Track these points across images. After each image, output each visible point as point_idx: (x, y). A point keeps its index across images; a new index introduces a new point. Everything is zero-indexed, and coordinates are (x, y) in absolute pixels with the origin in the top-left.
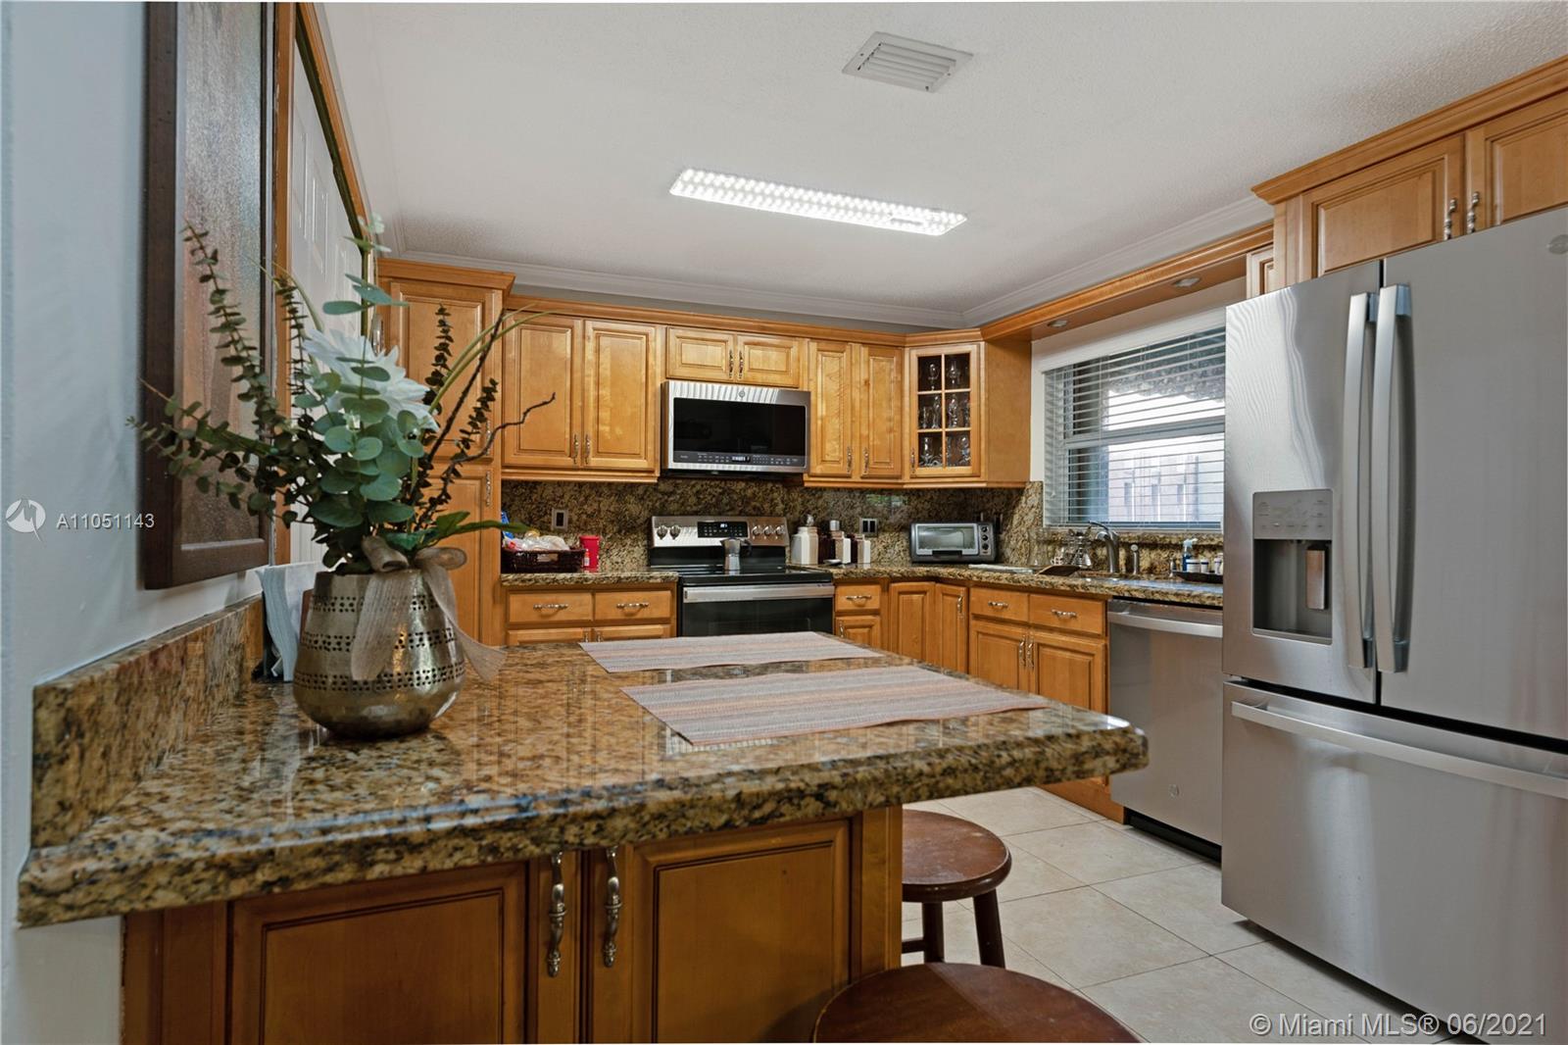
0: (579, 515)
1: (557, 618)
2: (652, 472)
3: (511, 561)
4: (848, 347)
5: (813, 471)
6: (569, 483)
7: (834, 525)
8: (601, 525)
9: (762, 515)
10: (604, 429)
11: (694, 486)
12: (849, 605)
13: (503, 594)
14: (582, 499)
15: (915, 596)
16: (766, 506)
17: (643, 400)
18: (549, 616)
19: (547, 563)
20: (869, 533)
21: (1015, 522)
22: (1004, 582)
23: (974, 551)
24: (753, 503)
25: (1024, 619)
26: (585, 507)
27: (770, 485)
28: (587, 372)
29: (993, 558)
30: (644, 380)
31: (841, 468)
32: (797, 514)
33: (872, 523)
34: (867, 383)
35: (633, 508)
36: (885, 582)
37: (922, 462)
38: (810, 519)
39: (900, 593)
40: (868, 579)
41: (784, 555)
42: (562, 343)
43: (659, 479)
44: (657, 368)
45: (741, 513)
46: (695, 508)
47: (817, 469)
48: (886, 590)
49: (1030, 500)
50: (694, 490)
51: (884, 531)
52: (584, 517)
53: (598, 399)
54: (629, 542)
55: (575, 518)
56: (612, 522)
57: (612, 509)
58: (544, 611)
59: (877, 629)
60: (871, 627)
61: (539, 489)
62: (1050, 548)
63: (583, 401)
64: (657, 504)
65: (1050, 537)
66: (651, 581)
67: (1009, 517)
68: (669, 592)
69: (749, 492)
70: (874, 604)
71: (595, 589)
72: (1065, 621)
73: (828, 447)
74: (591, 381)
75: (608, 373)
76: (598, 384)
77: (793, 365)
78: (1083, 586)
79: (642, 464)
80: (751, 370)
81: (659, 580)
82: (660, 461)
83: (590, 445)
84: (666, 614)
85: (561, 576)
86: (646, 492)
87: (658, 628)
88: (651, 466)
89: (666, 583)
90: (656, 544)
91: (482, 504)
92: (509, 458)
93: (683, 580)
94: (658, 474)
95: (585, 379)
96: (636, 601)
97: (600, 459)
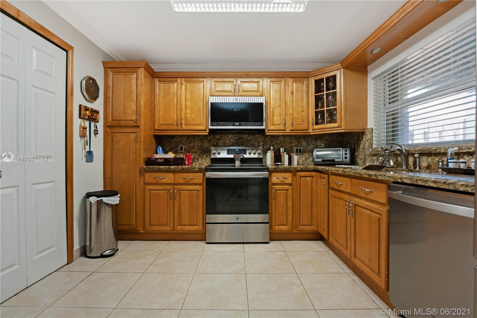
0: (188, 147)
1: (161, 182)
2: (206, 130)
3: (150, 162)
4: (283, 79)
5: (269, 128)
6: (185, 135)
7: (282, 150)
8: (195, 151)
9: (255, 146)
10: (188, 116)
11: (228, 136)
12: (277, 181)
13: (142, 172)
14: (189, 141)
15: (308, 178)
16: (256, 143)
17: (202, 105)
18: (158, 181)
19: (161, 162)
20: (298, 153)
21: (361, 147)
22: (340, 172)
23: (341, 160)
24: (251, 142)
25: (349, 191)
26: (190, 144)
27: (257, 136)
28: (182, 96)
29: (349, 163)
30: (202, 98)
31: (282, 127)
32: (268, 146)
33: (300, 149)
34: (292, 93)
36: (294, 172)
37: (317, 123)
38: (272, 147)
39: (301, 177)
40: (285, 171)
41: (262, 161)
42: (174, 87)
43: (208, 133)
44: (207, 92)
45: (246, 146)
46: (228, 144)
47: (272, 128)
48: (294, 175)
49: (367, 136)
50: (228, 138)
51: (305, 152)
52: (190, 148)
53: (186, 105)
54: (205, 156)
55: (187, 148)
56: (199, 149)
57: (199, 145)
58: (157, 179)
59: (290, 192)
60: (287, 190)
61: (175, 138)
62: (375, 158)
63: (181, 106)
64: (215, 143)
65: (375, 153)
66: (194, 169)
67: (359, 145)
68: (202, 174)
69: (249, 138)
70: (289, 181)
71: (174, 172)
72: (367, 193)
73: (275, 119)
74: (184, 99)
75: (189, 96)
76: (186, 100)
77: (261, 88)
78: (375, 175)
79: (202, 128)
80: (243, 91)
81: (197, 169)
82: (207, 126)
83: (183, 121)
84: (201, 182)
85: (162, 167)
86: (211, 139)
87: (198, 187)
88: (205, 128)
89: (200, 170)
90: (212, 157)
91: (136, 141)
92: (156, 128)
93: (207, 169)
94: (208, 131)
95: (182, 99)
96: (190, 176)
97: (187, 127)
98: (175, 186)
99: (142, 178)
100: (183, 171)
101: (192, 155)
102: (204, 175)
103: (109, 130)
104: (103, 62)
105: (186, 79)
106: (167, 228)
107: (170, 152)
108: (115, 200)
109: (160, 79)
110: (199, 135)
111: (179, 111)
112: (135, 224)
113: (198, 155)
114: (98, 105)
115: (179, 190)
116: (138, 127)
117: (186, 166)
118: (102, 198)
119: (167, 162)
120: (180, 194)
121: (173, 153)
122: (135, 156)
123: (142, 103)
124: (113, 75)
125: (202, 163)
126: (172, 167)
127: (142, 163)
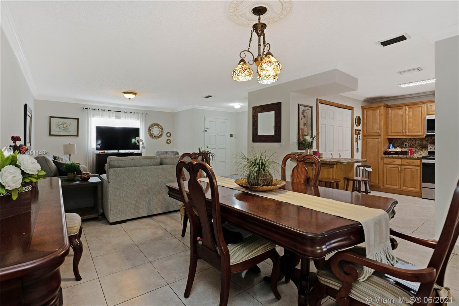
0: (410, 144)
1: (393, 163)
2: (424, 135)
3: (386, 153)
6: (408, 138)
8: (416, 146)
10: (411, 127)
13: (382, 158)
14: (411, 141)
17: (421, 120)
19: (393, 153)
26: (412, 143)
28: (406, 116)
30: (421, 116)
35: (425, 142)
42: (401, 112)
43: (425, 137)
44: (425, 113)
52: (412, 145)
53: (409, 121)
54: (424, 150)
55: (409, 145)
56: (419, 146)
57: (419, 143)
58: (391, 162)
61: (401, 139)
63: (406, 122)
64: (432, 142)
66: (414, 158)
68: (420, 160)
71: (401, 159)
75: (411, 116)
76: (409, 118)
79: (421, 134)
81: (416, 158)
82: (424, 133)
83: (407, 131)
84: (419, 165)
85: (394, 156)
86: (428, 139)
87: (417, 167)
88: (423, 134)
89: (418, 158)
90: (429, 151)
91: (379, 143)
92: (389, 134)
93: (423, 158)
94: (425, 135)
95: (406, 118)
96: (411, 161)
97: (409, 133)
98: (402, 166)
99: (382, 161)
100: (407, 158)
101: (413, 149)
102: (421, 161)
103: (364, 138)
104: (361, 106)
105: (409, 107)
106: (397, 187)
107: (398, 148)
108: (370, 169)
109: (391, 108)
110: (418, 138)
111: (404, 125)
112: (378, 183)
113: (418, 149)
114: (360, 128)
115: (404, 168)
116: (380, 136)
117: (409, 156)
118: (365, 168)
119: (396, 153)
120: (405, 170)
121: (400, 148)
122: (378, 150)
123: (382, 124)
124: (366, 112)
125: (421, 154)
126: (400, 156)
127: (382, 153)
